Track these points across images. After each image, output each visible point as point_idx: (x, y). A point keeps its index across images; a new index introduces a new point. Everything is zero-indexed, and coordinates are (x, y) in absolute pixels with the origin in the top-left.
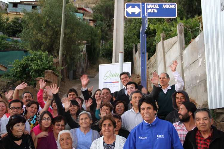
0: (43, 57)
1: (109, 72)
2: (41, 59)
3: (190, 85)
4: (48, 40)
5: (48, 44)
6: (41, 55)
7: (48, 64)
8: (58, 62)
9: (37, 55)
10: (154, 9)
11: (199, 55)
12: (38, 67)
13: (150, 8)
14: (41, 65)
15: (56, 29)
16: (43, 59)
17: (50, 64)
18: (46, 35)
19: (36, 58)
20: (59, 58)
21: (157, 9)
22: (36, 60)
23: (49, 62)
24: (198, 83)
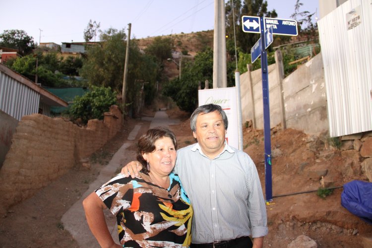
0: (106, 92)
1: (211, 98)
2: (104, 95)
3: (296, 114)
4: (110, 76)
5: (109, 80)
6: (103, 91)
7: (111, 100)
8: (121, 99)
9: (99, 91)
10: (274, 25)
11: (312, 81)
12: (101, 103)
13: (270, 24)
14: (104, 101)
15: (119, 64)
16: (106, 95)
17: (114, 100)
18: (108, 70)
19: (98, 93)
20: (123, 94)
21: (277, 25)
22: (98, 96)
23: (113, 98)
24: (310, 112)
